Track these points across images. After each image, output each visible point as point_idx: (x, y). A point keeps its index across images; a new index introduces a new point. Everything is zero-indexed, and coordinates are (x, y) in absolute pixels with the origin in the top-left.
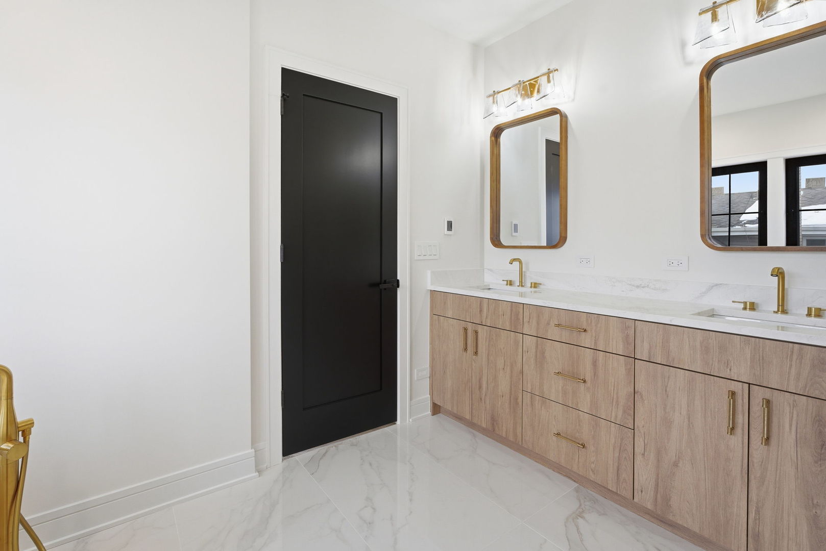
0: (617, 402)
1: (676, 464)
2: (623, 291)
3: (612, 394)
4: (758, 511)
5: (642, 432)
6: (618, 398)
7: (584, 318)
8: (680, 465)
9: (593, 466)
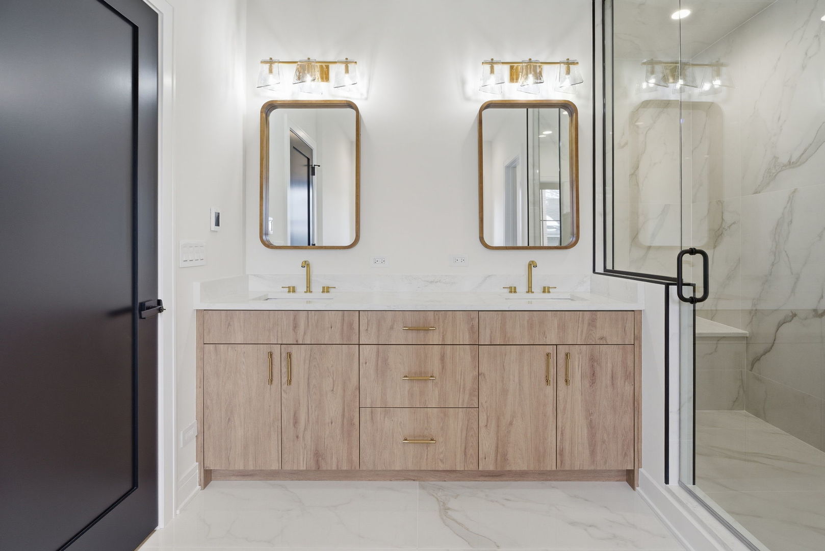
0: (464, 389)
1: (511, 424)
2: (419, 287)
3: (459, 382)
4: (562, 434)
5: (485, 407)
6: (464, 385)
7: (431, 316)
8: (514, 422)
9: (442, 456)
